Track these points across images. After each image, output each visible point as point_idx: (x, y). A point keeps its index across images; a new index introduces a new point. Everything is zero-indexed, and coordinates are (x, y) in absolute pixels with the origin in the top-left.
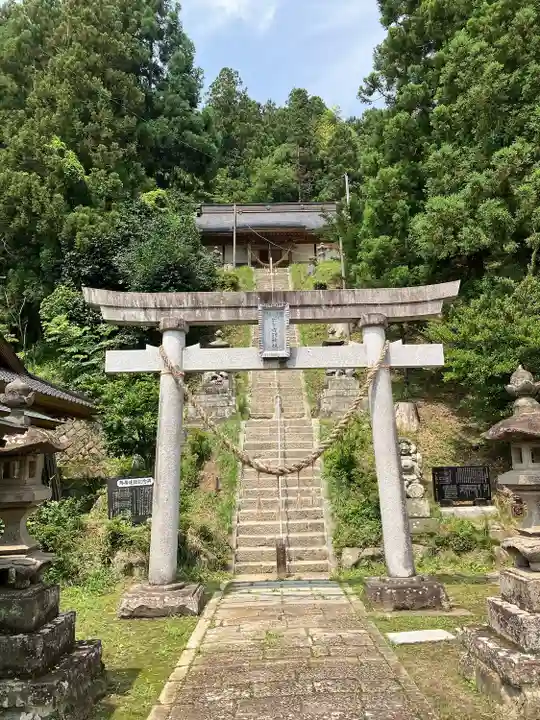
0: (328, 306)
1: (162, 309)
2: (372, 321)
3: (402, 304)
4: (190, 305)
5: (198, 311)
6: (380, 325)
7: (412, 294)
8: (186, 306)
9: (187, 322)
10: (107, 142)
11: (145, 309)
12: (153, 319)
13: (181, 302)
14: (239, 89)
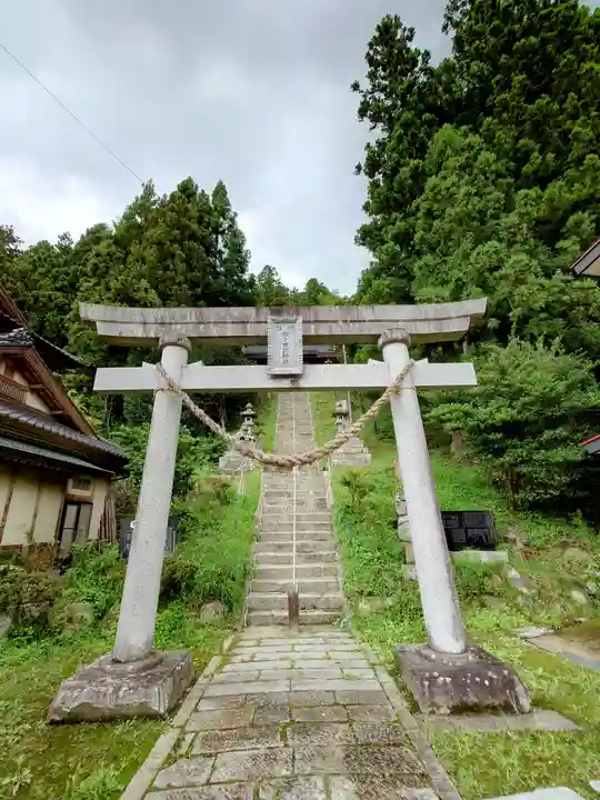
0: (346, 321)
1: (163, 324)
2: (394, 336)
3: (425, 320)
4: (194, 320)
5: (202, 326)
6: (403, 341)
7: (436, 310)
8: (188, 320)
9: (190, 338)
10: (180, 284)
11: (145, 323)
12: (152, 335)
13: (184, 317)
14: (276, 278)
